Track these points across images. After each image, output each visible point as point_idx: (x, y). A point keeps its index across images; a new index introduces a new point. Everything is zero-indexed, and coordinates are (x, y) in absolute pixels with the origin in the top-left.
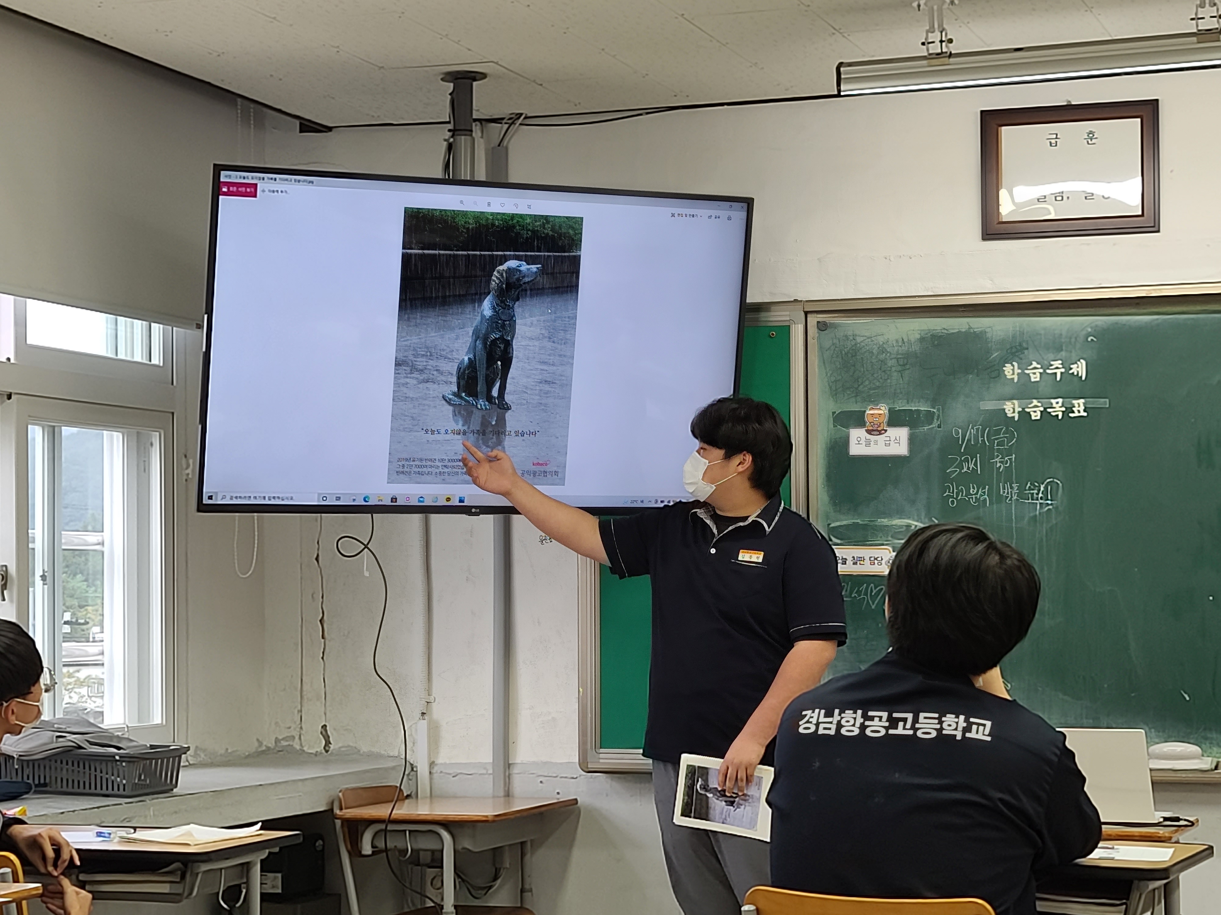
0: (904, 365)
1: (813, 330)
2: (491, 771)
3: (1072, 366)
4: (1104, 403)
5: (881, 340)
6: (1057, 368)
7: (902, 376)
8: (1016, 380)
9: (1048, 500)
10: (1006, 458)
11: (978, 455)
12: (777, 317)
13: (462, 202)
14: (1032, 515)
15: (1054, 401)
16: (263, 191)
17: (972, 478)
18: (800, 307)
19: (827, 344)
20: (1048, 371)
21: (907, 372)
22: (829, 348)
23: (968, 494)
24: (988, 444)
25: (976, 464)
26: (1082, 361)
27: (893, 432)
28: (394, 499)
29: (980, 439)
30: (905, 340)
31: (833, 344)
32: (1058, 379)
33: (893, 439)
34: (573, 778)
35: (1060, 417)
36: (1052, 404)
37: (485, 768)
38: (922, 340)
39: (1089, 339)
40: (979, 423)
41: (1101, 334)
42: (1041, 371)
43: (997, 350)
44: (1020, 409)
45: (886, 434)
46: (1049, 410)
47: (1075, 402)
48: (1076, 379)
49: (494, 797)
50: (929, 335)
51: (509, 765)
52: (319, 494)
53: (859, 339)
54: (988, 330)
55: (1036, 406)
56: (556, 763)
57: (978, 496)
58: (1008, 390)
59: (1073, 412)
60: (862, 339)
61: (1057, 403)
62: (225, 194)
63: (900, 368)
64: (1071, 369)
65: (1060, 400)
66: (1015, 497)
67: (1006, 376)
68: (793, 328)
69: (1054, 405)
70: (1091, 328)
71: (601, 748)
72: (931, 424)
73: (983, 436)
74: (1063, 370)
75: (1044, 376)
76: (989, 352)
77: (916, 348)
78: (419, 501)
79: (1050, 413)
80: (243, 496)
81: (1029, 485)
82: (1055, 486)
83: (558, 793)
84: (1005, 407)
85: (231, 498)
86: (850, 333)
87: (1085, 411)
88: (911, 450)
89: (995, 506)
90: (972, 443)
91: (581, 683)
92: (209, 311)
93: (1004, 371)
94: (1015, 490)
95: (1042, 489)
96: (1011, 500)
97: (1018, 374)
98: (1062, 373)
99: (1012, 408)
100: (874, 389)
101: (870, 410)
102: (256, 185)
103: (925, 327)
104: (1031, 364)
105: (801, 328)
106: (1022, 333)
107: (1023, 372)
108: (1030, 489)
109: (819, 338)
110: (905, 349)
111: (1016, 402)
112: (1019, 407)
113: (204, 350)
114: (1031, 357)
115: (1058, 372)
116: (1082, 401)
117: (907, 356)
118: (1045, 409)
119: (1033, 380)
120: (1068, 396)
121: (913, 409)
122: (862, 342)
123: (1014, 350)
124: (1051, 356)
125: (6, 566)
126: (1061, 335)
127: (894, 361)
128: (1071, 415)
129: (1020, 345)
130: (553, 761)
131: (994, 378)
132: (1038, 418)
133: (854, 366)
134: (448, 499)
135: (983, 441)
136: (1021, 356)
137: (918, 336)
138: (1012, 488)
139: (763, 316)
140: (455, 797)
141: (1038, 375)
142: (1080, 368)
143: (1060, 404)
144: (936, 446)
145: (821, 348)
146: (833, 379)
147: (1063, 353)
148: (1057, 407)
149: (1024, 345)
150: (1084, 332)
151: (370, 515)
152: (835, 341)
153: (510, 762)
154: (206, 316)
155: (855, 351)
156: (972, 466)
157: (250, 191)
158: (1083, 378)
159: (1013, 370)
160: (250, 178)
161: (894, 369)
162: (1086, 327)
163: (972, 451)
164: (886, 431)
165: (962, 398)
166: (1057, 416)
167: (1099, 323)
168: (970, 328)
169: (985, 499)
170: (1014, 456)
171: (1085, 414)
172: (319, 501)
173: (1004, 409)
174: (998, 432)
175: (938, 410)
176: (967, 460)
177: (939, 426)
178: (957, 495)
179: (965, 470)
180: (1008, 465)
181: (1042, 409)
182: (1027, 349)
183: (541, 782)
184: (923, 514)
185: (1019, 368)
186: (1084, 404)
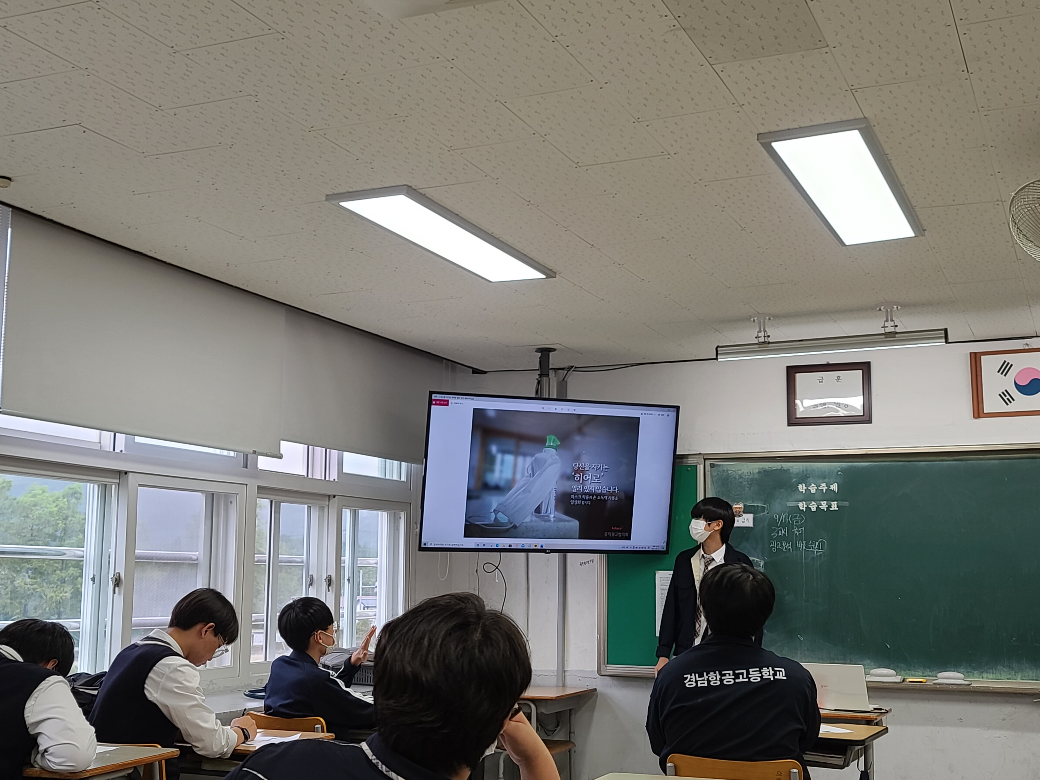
0: (751, 484)
1: (708, 467)
2: (556, 674)
3: (831, 486)
4: (846, 504)
5: (740, 472)
6: (824, 487)
7: (750, 490)
8: (804, 492)
9: (820, 549)
10: (800, 529)
11: (786, 528)
12: (691, 461)
13: (543, 408)
14: (812, 556)
15: (822, 502)
16: (452, 403)
17: (784, 538)
18: (702, 456)
19: (715, 474)
20: (820, 488)
21: (752, 488)
22: (716, 476)
23: (782, 546)
24: (791, 522)
25: (785, 532)
26: (836, 484)
27: (745, 516)
28: (510, 546)
29: (787, 520)
30: (752, 472)
31: (718, 474)
32: (824, 491)
33: (746, 519)
34: (594, 678)
35: (825, 510)
36: (821, 504)
37: (553, 673)
38: (759, 472)
39: (839, 473)
40: (787, 512)
41: (844, 470)
42: (816, 488)
43: (795, 478)
44: (806, 506)
45: (743, 517)
46: (820, 507)
47: (832, 503)
48: (833, 492)
49: (557, 686)
50: (763, 470)
51: (565, 671)
52: (475, 543)
53: (730, 472)
54: (790, 468)
55: (814, 505)
56: (587, 671)
57: (786, 547)
58: (800, 497)
59: (831, 508)
60: (731, 472)
61: (824, 503)
62: (434, 405)
63: (749, 486)
64: (830, 487)
65: (825, 502)
66: (804, 548)
67: (799, 490)
68: (698, 466)
69: (822, 504)
70: (840, 468)
71: (608, 664)
72: (764, 512)
73: (788, 519)
74: (827, 488)
75: (818, 490)
76: (791, 479)
77: (757, 476)
78: (522, 547)
79: (820, 508)
80: (440, 543)
81: (811, 542)
82: (823, 543)
83: (587, 685)
84: (799, 505)
85: (435, 545)
86: (725, 469)
87: (837, 507)
88: (754, 525)
89: (794, 552)
90: (784, 521)
91: (599, 633)
92: (426, 457)
93: (798, 488)
94: (804, 545)
95: (817, 544)
96: (802, 549)
97: (805, 489)
98: (826, 490)
99: (802, 506)
100: (737, 495)
101: (736, 505)
102: (448, 401)
103: (761, 467)
104: (811, 485)
105: (702, 466)
106: (807, 470)
107: (807, 489)
108: (811, 544)
109: (711, 472)
110: (751, 476)
111: (804, 503)
112: (806, 505)
113: (423, 474)
114: (811, 481)
115: (824, 489)
116: (836, 503)
117: (752, 480)
118: (818, 506)
119: (812, 492)
120: (829, 500)
121: (756, 505)
122: (731, 473)
123: (803, 478)
124: (821, 481)
125: (330, 575)
126: (825, 471)
127: (746, 483)
128: (831, 509)
129: (806, 475)
130: (585, 669)
131: (794, 491)
132: (815, 510)
133: (727, 484)
134: (536, 546)
135: (789, 521)
136: (807, 481)
137: (758, 471)
138: (803, 543)
139: (685, 460)
140: (539, 686)
141: (815, 490)
142: (834, 487)
143: (825, 504)
144: (767, 523)
145: (712, 476)
146: (717, 490)
147: (826, 480)
148: (824, 505)
149: (808, 476)
150: (836, 470)
151: (499, 553)
152: (718, 473)
153: (565, 670)
154: (424, 460)
155: (728, 477)
156: (783, 532)
157: (446, 403)
158: (836, 492)
159: (803, 487)
160: (446, 397)
161: (746, 486)
162: (838, 467)
163: (783, 525)
164: (742, 515)
165: (778, 500)
166: (824, 510)
167: (844, 466)
168: (782, 467)
169: (790, 549)
170: (803, 528)
171: (837, 509)
172: (475, 546)
173: (798, 506)
174: (796, 517)
175: (767, 506)
176: (781, 530)
177: (768, 514)
178: (777, 546)
179: (780, 534)
180: (800, 532)
181: (817, 506)
182: (809, 477)
183: (580, 680)
184: (760, 554)
185: (806, 486)
186: (837, 504)
